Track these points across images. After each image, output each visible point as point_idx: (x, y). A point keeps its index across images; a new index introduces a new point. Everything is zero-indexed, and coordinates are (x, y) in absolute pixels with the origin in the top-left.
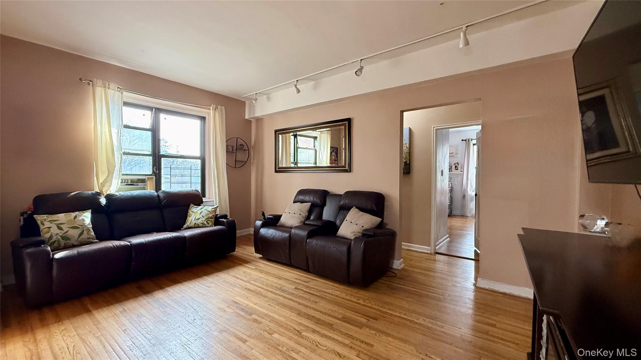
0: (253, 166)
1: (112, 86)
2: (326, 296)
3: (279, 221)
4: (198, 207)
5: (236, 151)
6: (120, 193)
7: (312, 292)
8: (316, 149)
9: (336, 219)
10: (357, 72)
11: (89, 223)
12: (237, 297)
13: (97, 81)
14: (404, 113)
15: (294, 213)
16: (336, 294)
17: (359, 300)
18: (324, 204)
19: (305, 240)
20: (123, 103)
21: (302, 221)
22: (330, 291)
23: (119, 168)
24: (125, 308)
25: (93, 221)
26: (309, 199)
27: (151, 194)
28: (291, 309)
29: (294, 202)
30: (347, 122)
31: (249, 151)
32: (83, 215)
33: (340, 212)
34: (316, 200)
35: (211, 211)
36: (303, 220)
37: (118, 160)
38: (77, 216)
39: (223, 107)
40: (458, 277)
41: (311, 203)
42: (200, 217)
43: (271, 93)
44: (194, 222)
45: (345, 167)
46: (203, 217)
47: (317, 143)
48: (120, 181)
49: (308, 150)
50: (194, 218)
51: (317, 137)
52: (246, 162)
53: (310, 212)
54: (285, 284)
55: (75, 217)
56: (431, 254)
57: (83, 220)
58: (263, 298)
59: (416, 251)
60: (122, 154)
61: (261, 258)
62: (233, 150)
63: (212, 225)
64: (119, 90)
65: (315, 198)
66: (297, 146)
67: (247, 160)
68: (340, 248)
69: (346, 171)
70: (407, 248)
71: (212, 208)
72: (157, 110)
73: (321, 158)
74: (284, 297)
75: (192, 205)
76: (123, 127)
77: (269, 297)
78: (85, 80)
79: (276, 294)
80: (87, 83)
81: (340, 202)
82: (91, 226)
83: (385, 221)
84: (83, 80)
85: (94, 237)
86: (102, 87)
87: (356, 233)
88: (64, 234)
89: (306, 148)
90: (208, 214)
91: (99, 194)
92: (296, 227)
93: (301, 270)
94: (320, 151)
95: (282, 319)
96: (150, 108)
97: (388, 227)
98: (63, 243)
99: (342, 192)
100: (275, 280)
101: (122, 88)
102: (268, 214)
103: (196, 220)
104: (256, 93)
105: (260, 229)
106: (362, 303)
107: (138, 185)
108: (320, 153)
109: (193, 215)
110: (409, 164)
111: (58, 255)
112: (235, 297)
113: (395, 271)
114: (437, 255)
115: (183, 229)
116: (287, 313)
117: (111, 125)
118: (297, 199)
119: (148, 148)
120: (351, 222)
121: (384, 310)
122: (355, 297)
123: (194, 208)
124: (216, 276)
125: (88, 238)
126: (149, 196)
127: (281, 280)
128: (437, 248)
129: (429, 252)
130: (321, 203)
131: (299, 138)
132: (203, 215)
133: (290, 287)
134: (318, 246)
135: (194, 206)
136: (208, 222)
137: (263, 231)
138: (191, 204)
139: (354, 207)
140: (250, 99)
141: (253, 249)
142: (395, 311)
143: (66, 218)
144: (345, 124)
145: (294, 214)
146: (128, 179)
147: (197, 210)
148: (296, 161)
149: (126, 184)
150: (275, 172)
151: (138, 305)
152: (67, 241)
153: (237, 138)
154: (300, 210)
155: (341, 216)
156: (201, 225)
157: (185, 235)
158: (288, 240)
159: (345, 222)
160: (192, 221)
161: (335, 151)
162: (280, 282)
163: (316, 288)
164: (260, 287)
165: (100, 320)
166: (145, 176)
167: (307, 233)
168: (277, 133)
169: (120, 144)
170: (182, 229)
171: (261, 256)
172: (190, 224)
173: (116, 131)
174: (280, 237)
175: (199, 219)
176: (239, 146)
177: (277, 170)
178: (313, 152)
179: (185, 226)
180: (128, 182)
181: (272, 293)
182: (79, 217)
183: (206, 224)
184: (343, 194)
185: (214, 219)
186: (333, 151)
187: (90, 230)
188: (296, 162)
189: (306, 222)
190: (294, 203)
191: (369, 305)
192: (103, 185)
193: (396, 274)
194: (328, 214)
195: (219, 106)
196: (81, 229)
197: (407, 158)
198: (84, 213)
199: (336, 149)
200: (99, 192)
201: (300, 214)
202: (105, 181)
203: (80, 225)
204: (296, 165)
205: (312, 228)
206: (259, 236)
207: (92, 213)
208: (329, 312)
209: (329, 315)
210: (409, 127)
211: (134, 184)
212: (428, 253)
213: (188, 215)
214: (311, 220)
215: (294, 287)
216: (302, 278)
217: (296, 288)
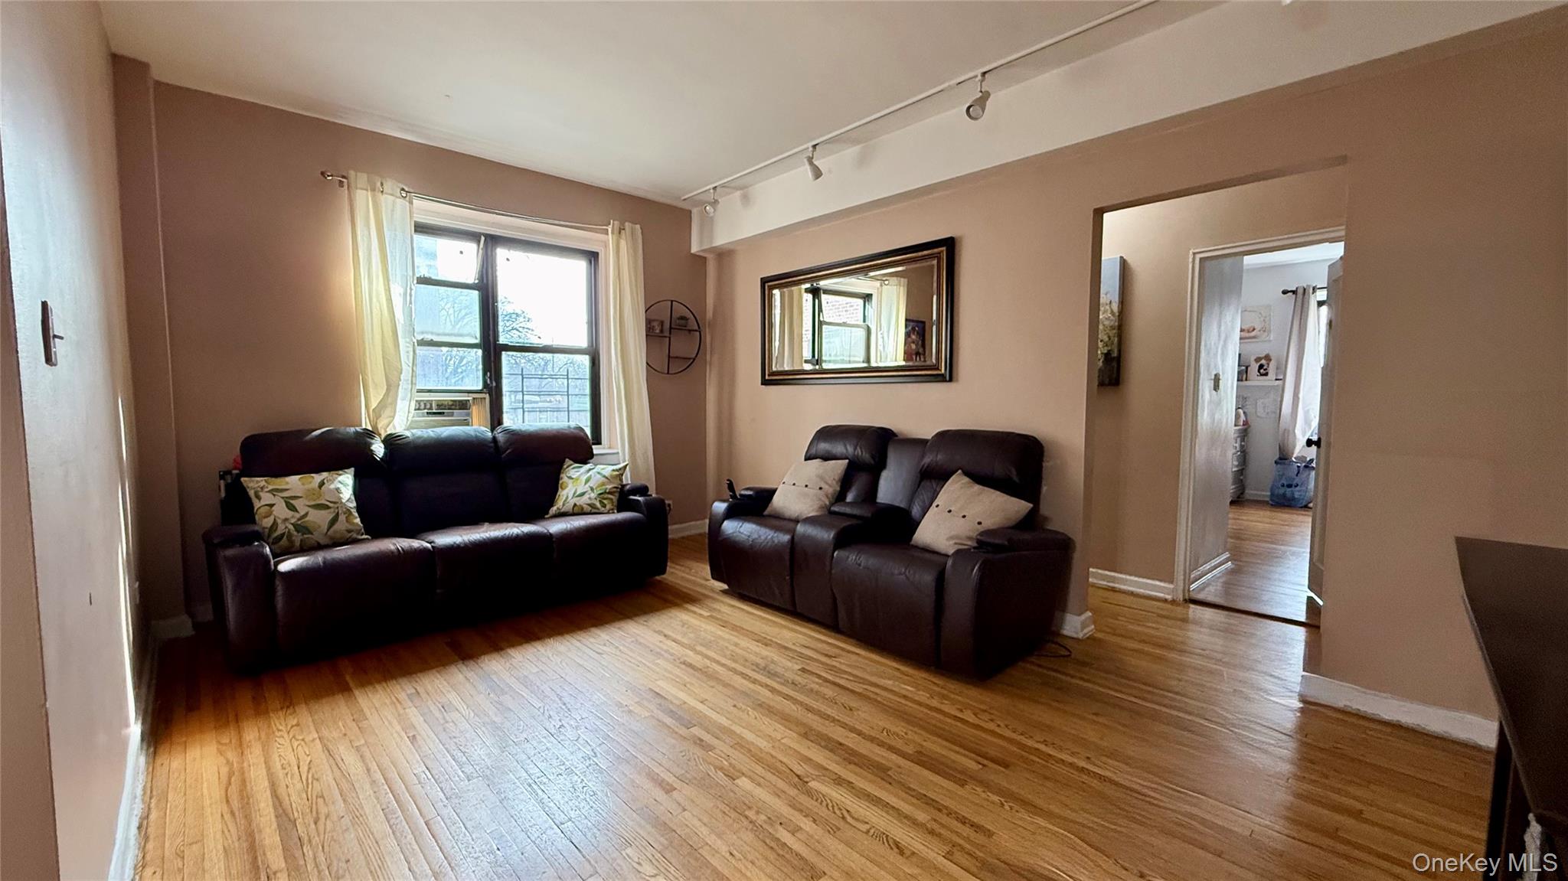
0: (710, 370)
1: (389, 185)
2: (877, 694)
3: (770, 505)
4: (581, 467)
5: (670, 333)
6: (414, 431)
7: (842, 682)
8: (868, 327)
9: (911, 501)
10: (971, 109)
11: (350, 498)
12: (661, 681)
13: (356, 175)
14: (1105, 215)
15: (806, 486)
16: (904, 692)
17: (961, 711)
18: (880, 464)
19: (830, 554)
20: (415, 226)
21: (825, 504)
22: (889, 683)
23: (410, 375)
24: (418, 688)
25: (358, 493)
26: (845, 451)
27: (478, 434)
28: (786, 719)
29: (808, 458)
30: (944, 248)
31: (700, 332)
32: (337, 481)
33: (923, 483)
34: (860, 453)
35: (611, 476)
36: (828, 503)
37: (408, 357)
38: (325, 481)
39: (638, 226)
40: (1253, 670)
41: (847, 461)
42: (585, 491)
43: (751, 186)
44: (571, 502)
45: (938, 369)
46: (592, 489)
47: (871, 311)
48: (413, 405)
49: (849, 328)
50: (573, 492)
51: (871, 295)
52: (694, 360)
53: (846, 482)
54: (776, 658)
55: (322, 484)
56: (1173, 602)
57: (338, 490)
58: (720, 688)
59: (1132, 594)
60: (416, 344)
61: (724, 592)
62: (662, 331)
63: (612, 509)
64: (404, 195)
65: (858, 448)
66: (821, 319)
67: (696, 356)
68: (917, 576)
69: (940, 378)
70: (1105, 583)
71: (613, 470)
72: (488, 239)
73: (880, 348)
74: (773, 690)
75: (568, 462)
76: (415, 282)
77: (737, 686)
78: (332, 176)
79: (755, 681)
80: (337, 182)
81: (922, 460)
82: (354, 504)
83: (1045, 510)
84: (328, 176)
85: (359, 528)
86: (367, 190)
87: (961, 539)
88: (299, 520)
89: (844, 324)
90: (603, 484)
91: (369, 434)
92: (810, 521)
93: (819, 626)
94: (879, 329)
95: (762, 744)
96: (474, 236)
97: (1050, 527)
98: (297, 538)
99: (928, 432)
100: (754, 647)
101: (412, 190)
102: (744, 487)
103: (578, 496)
104: (716, 187)
105: (723, 522)
106: (972, 719)
107: (452, 415)
108: (879, 336)
109: (570, 486)
110: (1119, 359)
111: (287, 566)
112: (656, 680)
113: (1065, 642)
114: (1192, 606)
115: (548, 518)
116: (778, 730)
117: (391, 278)
118: (813, 451)
119: (472, 330)
120: (950, 511)
121: (1030, 743)
122: (953, 702)
123: (573, 468)
124: (619, 628)
125: (349, 531)
126: (475, 439)
127: (769, 648)
128: (1193, 586)
129: (1169, 597)
130: (872, 462)
131: (824, 297)
132: (591, 485)
133: (789, 667)
134: (861, 568)
135: (571, 465)
136: (603, 503)
137: (730, 527)
138: (567, 460)
139: (960, 471)
140: (702, 204)
141: (706, 569)
142: (1061, 749)
143: (303, 484)
144: (939, 253)
145: (806, 489)
146: (432, 401)
147: (578, 473)
148: (816, 358)
149: (427, 413)
150: (762, 384)
151: (445, 683)
152: (305, 536)
153: (672, 301)
154: (822, 478)
155: (924, 495)
156: (587, 509)
157: (551, 531)
158: (788, 550)
159: (933, 510)
160: (567, 497)
161: (917, 329)
162: (766, 652)
163: (855, 672)
164: (718, 662)
165: (366, 710)
166: (466, 394)
167: (835, 535)
168: (766, 285)
169: (411, 320)
170: (546, 516)
171: (726, 587)
172: (564, 505)
173: (402, 291)
174: (770, 544)
175: (583, 494)
176: (678, 321)
177: (767, 377)
178: (862, 333)
179: (553, 510)
180: (431, 408)
181: (745, 678)
182: (329, 485)
183: (598, 505)
184: (929, 437)
185: (617, 495)
186: (913, 329)
187: (351, 513)
188: (817, 360)
189: (832, 508)
190: (806, 460)
191: (991, 726)
192: (378, 413)
193: (1070, 652)
194: (890, 488)
195: (627, 224)
196: (332, 510)
197: (1113, 344)
198: (340, 475)
199: (920, 325)
200: (370, 429)
201: (821, 488)
202: (382, 405)
203: (331, 502)
204: (817, 364)
205: (849, 523)
206: (720, 539)
207: (356, 476)
208: (883, 737)
209: (881, 744)
210: (1121, 257)
211: (444, 413)
212: (1166, 601)
213: (560, 485)
214: (849, 503)
215: (800, 667)
216: (820, 646)
217: (803, 668)
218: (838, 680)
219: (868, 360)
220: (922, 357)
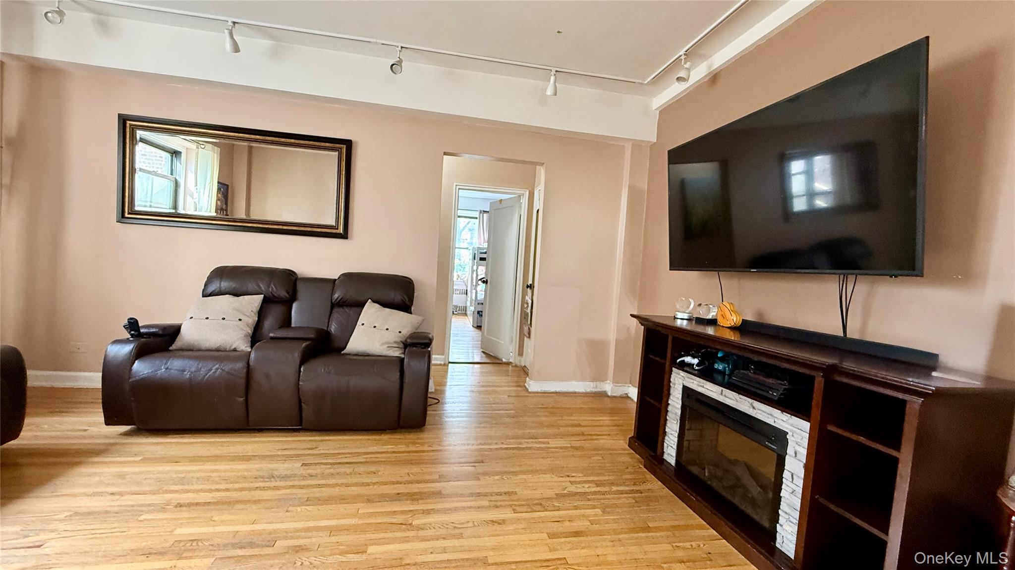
2: (376, 458)
3: (177, 340)
8: (176, 180)
9: (328, 324)
10: (394, 66)
15: (224, 319)
18: (292, 298)
19: (297, 368)
26: (258, 288)
29: (209, 294)
30: (345, 146)
33: (333, 311)
34: (273, 290)
36: (250, 332)
41: (263, 296)
45: (337, 229)
47: (179, 166)
51: (181, 153)
53: (262, 313)
54: (269, 466)
56: (444, 365)
58: (253, 506)
61: (128, 434)
65: (271, 287)
69: (338, 236)
74: (300, 487)
77: (266, 498)
79: (275, 488)
81: (332, 294)
87: (390, 344)
95: (348, 521)
99: (335, 275)
105: (131, 364)
114: (450, 365)
118: (215, 288)
120: (374, 327)
127: (252, 462)
129: (442, 363)
130: (288, 296)
139: (370, 300)
142: (489, 444)
144: (341, 148)
145: (222, 321)
150: (115, 221)
154: (237, 311)
158: (244, 375)
159: (359, 327)
162: (253, 465)
167: (299, 354)
168: (128, 123)
171: (131, 428)
174: (218, 373)
177: (126, 215)
181: (264, 490)
184: (337, 278)
189: (271, 335)
193: (438, 399)
194: (302, 314)
201: (240, 320)
205: (304, 345)
206: (130, 383)
212: (441, 365)
214: (295, 328)
215: (301, 464)
216: (293, 445)
217: (303, 464)
218: (340, 461)
219: (175, 207)
220: (225, 212)
